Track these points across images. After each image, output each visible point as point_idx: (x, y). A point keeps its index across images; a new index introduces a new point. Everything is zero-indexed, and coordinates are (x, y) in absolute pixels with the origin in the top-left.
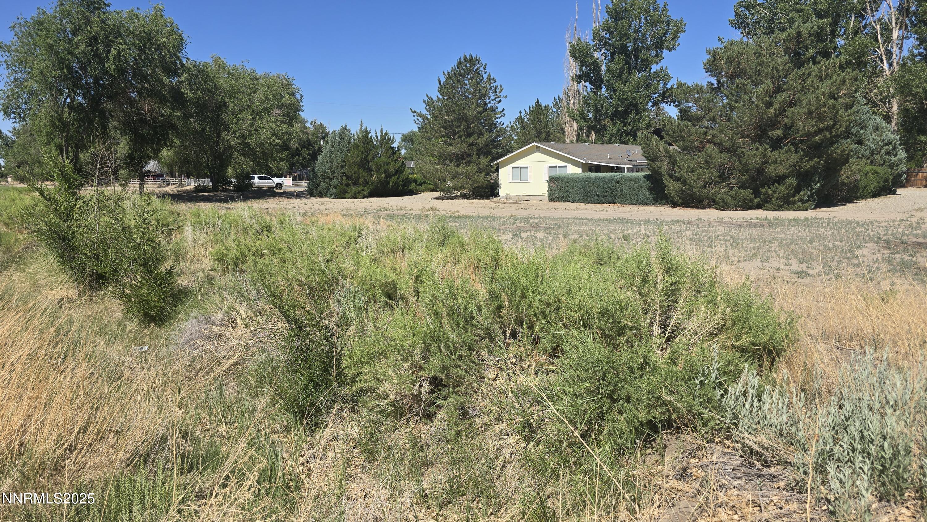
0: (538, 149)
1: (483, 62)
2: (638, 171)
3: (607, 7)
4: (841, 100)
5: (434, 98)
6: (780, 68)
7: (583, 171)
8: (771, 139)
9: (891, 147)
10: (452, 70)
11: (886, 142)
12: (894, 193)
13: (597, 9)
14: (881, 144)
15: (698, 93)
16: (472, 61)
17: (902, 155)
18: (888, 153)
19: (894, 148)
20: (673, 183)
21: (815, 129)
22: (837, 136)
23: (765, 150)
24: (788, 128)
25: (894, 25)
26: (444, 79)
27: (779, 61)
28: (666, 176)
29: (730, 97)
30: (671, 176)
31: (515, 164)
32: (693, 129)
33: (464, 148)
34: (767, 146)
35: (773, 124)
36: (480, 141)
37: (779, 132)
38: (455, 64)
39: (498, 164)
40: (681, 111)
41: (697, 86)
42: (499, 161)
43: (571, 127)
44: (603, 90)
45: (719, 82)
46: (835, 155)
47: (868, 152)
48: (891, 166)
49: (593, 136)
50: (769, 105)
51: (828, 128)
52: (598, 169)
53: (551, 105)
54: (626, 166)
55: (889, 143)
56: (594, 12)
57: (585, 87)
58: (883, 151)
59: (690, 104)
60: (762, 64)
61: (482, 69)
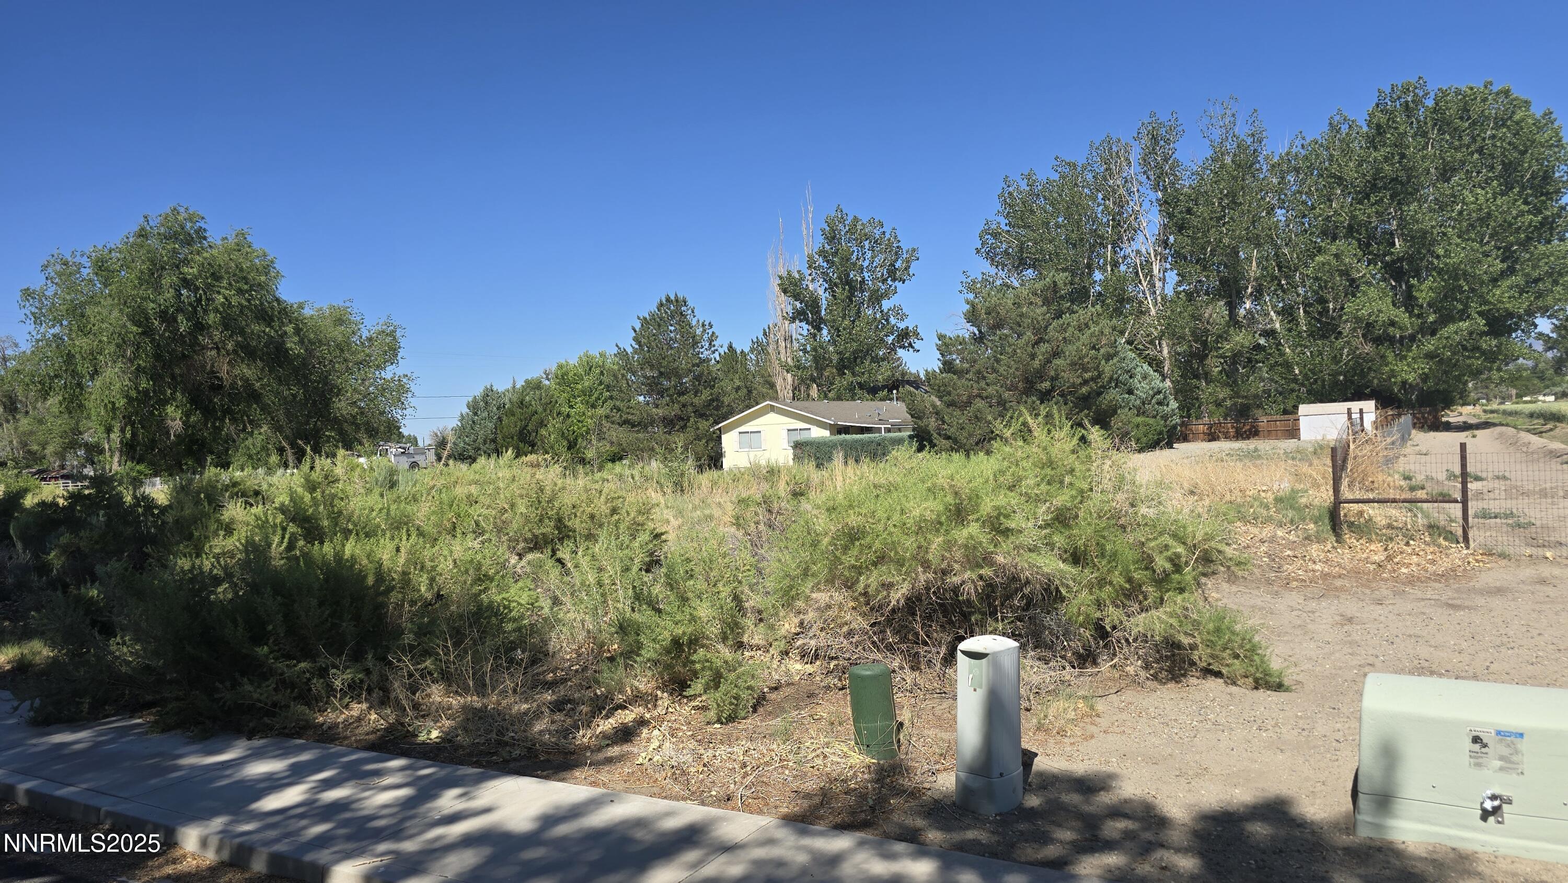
0: (772, 409)
1: (690, 303)
2: (900, 430)
3: (823, 230)
4: (1102, 351)
5: (629, 350)
6: (1040, 318)
7: (831, 434)
8: (1040, 391)
9: (1161, 396)
10: (650, 314)
11: (1155, 390)
12: (1172, 447)
13: (808, 228)
14: (1151, 392)
15: (961, 344)
16: (680, 303)
17: (1174, 405)
18: (1160, 403)
19: (1165, 398)
20: (944, 442)
21: (1080, 380)
22: (1103, 387)
23: (1034, 402)
24: (1053, 379)
25: (1153, 259)
26: (640, 325)
27: (1038, 311)
28: (935, 435)
29: (995, 348)
30: (939, 434)
31: (742, 429)
32: (959, 383)
33: (675, 410)
34: (1034, 398)
35: (1040, 375)
36: (696, 401)
37: (1046, 385)
38: (654, 308)
39: (720, 429)
40: (944, 363)
41: (958, 336)
42: (720, 425)
43: (784, 379)
44: (825, 332)
45: (980, 332)
46: (1103, 406)
47: (1138, 402)
48: (1165, 418)
49: (814, 391)
50: (1033, 356)
51: (1092, 379)
52: (846, 430)
53: (747, 350)
54: (883, 426)
55: (1159, 392)
56: (805, 232)
57: (801, 329)
58: (1154, 401)
59: (954, 357)
60: (1022, 315)
61: (690, 312)
